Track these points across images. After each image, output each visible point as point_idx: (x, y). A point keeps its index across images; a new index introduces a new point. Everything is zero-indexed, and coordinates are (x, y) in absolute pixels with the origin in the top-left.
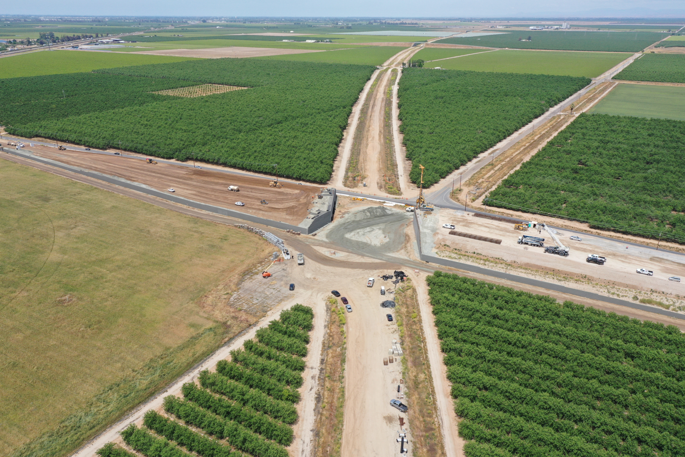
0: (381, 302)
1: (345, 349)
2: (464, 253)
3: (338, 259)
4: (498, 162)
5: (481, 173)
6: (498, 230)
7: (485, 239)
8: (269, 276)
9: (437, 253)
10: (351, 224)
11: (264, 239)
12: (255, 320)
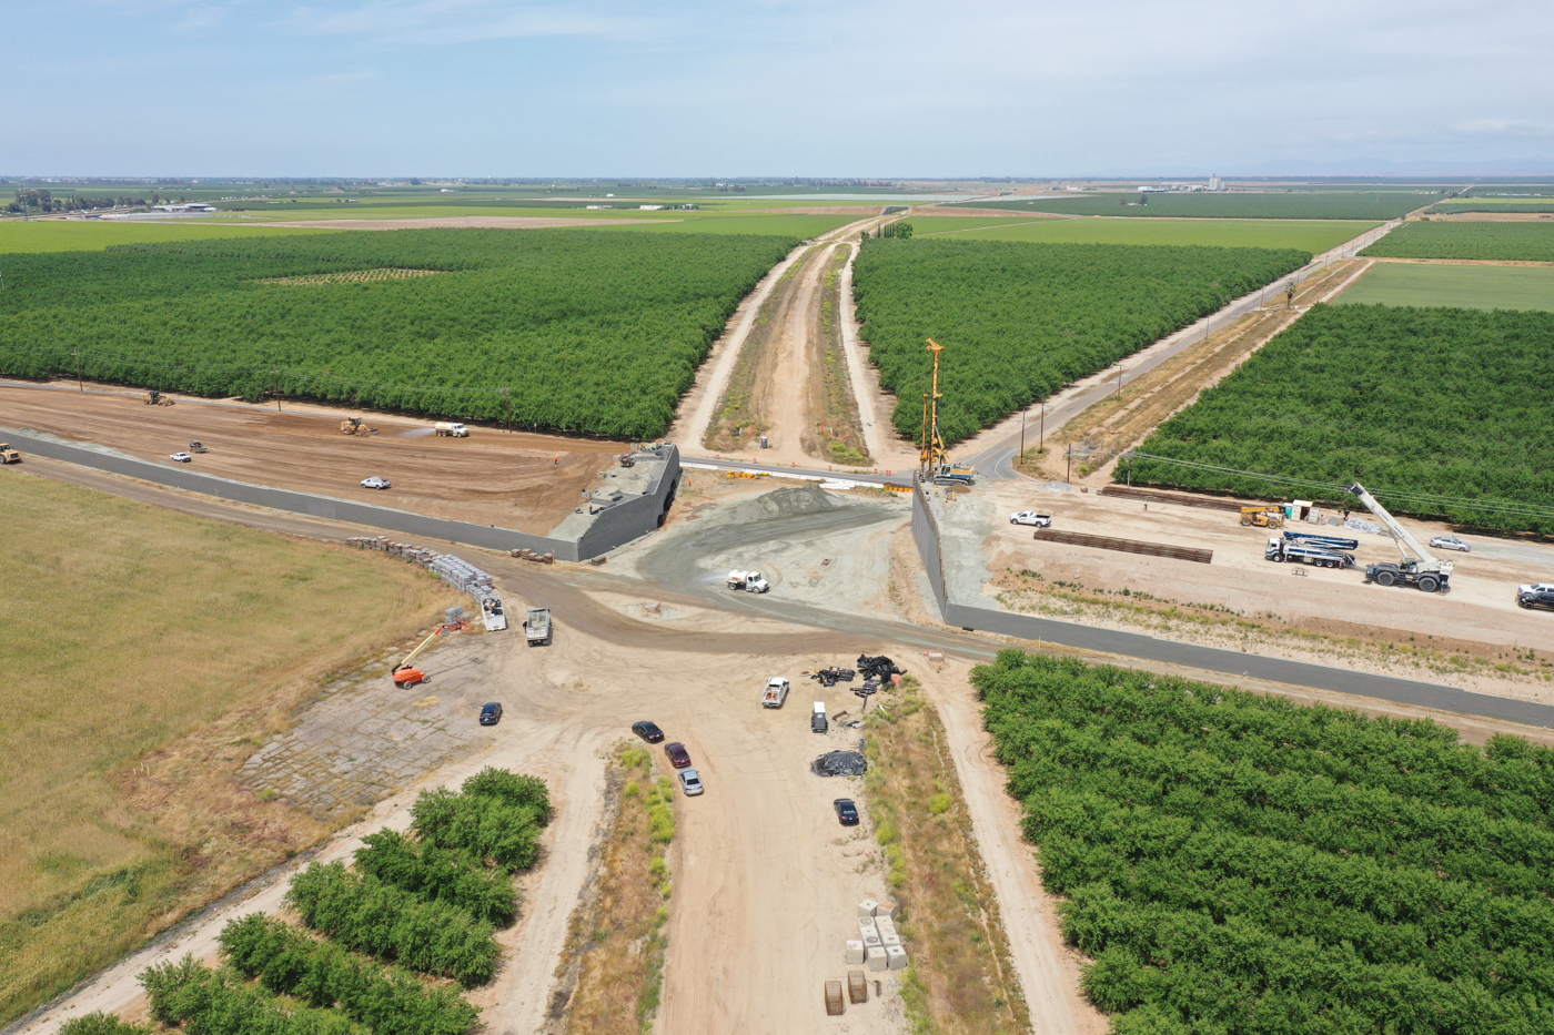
0: (814, 757)
1: (664, 944)
2: (1091, 596)
3: (667, 625)
4: (1132, 395)
5: (1092, 416)
6: (1190, 527)
7: (1158, 551)
8: (417, 680)
9: (998, 598)
10: (717, 533)
11: (432, 577)
12: (316, 833)
